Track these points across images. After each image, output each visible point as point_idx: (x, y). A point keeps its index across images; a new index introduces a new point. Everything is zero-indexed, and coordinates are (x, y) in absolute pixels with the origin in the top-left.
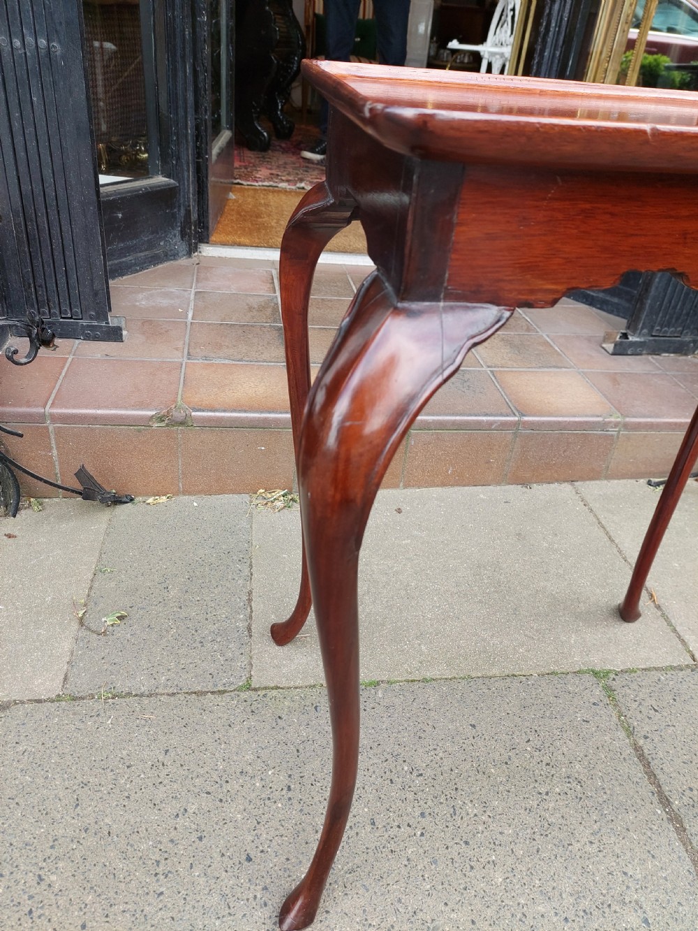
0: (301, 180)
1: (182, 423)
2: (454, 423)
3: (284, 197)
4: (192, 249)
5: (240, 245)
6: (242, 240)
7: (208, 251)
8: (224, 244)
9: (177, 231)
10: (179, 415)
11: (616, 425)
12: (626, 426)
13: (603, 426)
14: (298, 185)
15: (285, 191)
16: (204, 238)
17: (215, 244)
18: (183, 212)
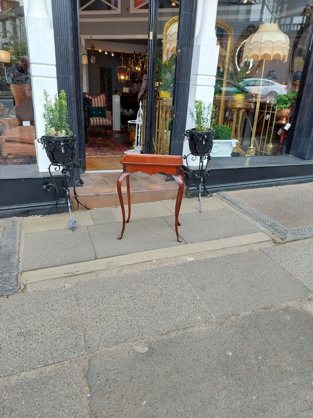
0: (97, 155)
1: (98, 195)
2: (140, 192)
3: (95, 159)
4: (84, 172)
5: (92, 170)
6: (92, 169)
7: (87, 172)
8: (89, 170)
9: (81, 169)
10: (98, 194)
11: (165, 190)
12: (166, 190)
13: (163, 191)
14: (97, 156)
15: (94, 158)
16: (85, 170)
17: (87, 170)
18: (82, 165)
